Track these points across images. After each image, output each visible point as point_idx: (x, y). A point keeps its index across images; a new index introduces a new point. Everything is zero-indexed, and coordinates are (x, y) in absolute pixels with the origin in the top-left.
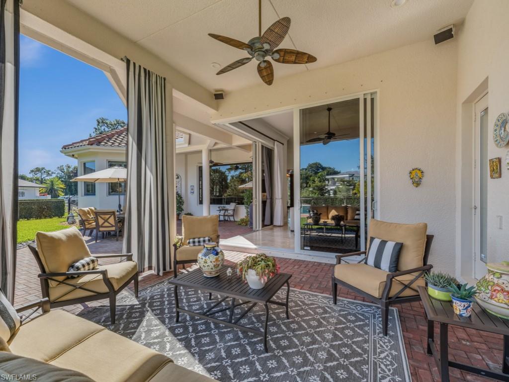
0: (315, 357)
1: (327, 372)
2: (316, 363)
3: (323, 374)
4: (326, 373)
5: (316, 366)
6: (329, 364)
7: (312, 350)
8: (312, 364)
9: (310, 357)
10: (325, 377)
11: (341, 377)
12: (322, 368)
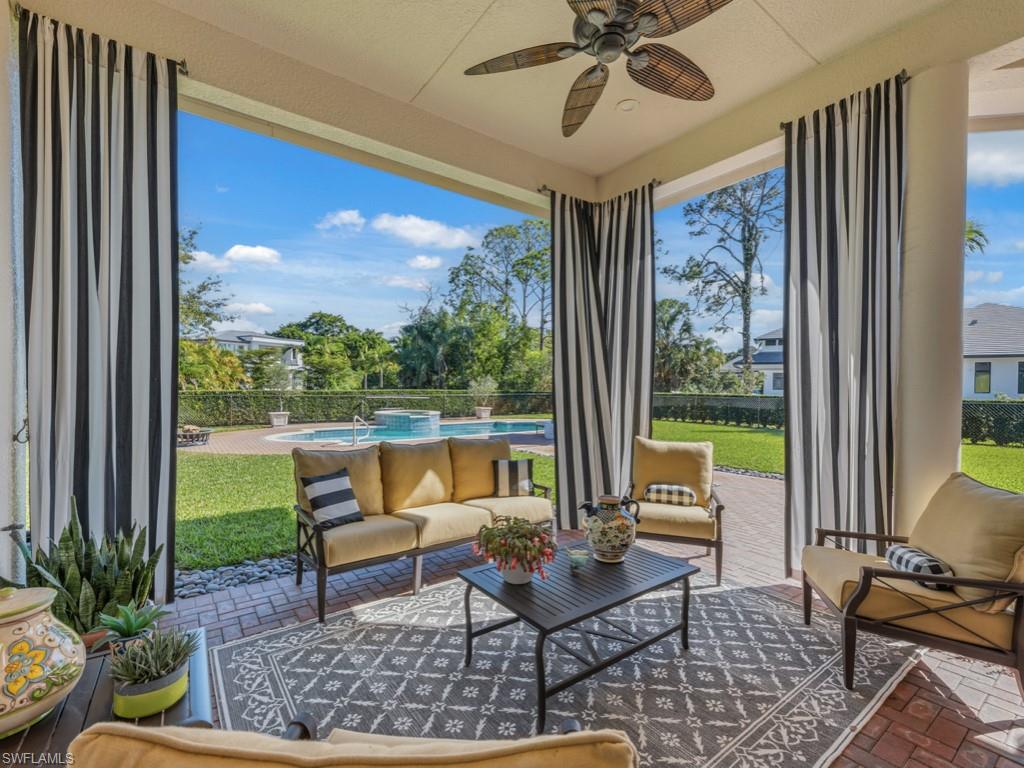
0: (409, 713)
1: (373, 707)
2: (397, 706)
3: (376, 700)
4: (373, 704)
5: (395, 703)
6: (380, 718)
7: (423, 717)
8: (401, 700)
9: (414, 706)
10: (369, 699)
11: (350, 716)
12: (385, 707)
